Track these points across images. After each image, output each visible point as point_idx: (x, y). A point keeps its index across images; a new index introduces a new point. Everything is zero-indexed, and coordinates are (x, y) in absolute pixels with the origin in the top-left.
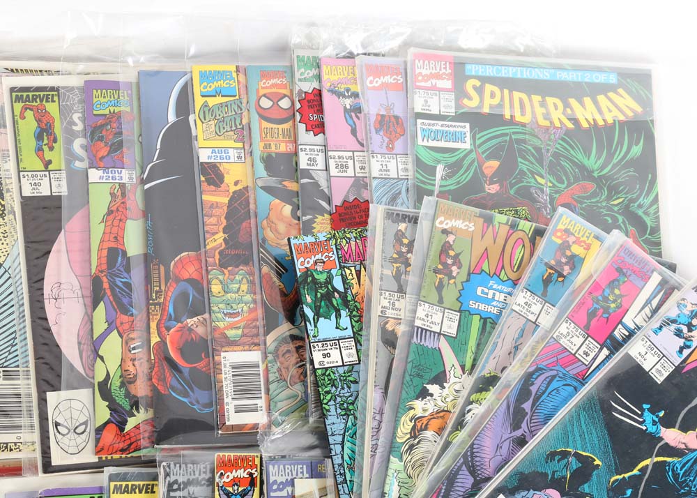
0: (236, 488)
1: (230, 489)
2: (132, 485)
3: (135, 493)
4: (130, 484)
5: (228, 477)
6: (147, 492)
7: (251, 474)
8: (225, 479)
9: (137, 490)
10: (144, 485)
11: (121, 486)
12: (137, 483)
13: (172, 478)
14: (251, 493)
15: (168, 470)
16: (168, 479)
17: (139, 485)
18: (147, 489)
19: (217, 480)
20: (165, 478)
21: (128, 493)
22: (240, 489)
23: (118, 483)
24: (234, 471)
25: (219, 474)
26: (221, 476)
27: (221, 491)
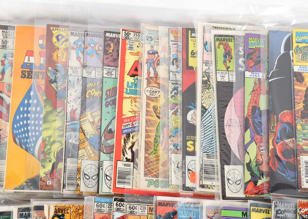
1: (304, 216)
3: (261, 213)
4: (259, 208)
5: (303, 211)
6: (266, 213)
8: (302, 211)
10: (265, 210)
11: (255, 209)
12: (262, 208)
13: (278, 208)
15: (276, 204)
19: (298, 211)
20: (275, 208)
21: (258, 212)
24: (306, 208)
25: (299, 209)
26: (300, 210)
27: (300, 216)
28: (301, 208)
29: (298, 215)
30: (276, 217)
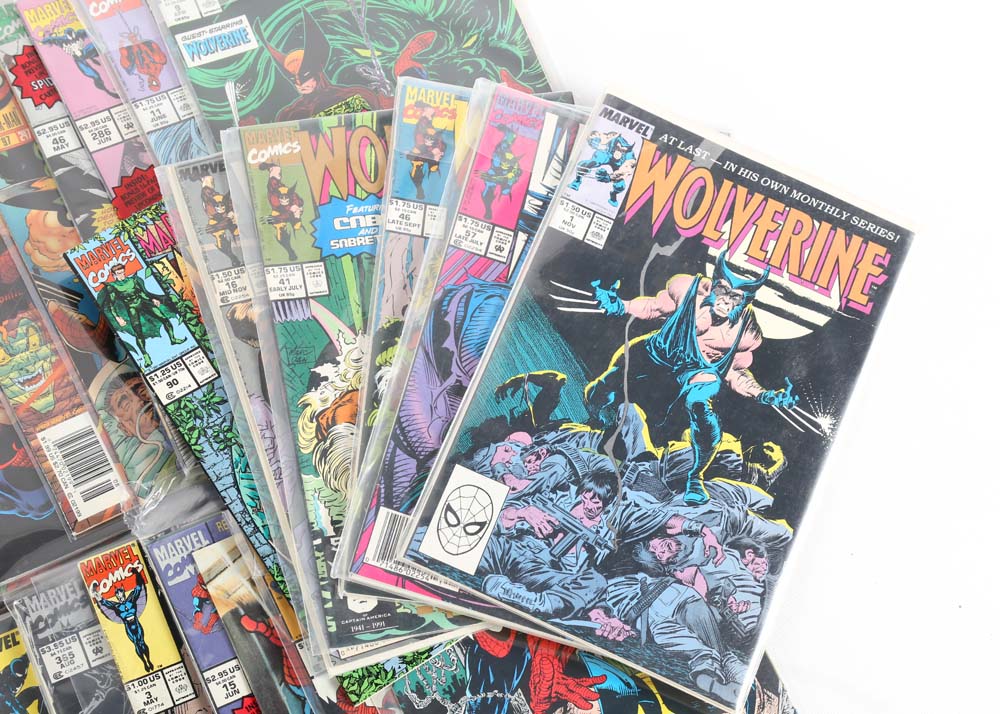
0: (120, 594)
1: (114, 599)
5: (105, 585)
7: (134, 570)
8: (102, 590)
13: (33, 617)
14: (142, 593)
15: (23, 608)
16: (28, 618)
18: (7, 642)
19: (92, 595)
20: (24, 620)
22: (127, 594)
24: (110, 575)
25: (92, 587)
26: (96, 588)
27: (102, 607)
28: (95, 581)
30: (40, 644)
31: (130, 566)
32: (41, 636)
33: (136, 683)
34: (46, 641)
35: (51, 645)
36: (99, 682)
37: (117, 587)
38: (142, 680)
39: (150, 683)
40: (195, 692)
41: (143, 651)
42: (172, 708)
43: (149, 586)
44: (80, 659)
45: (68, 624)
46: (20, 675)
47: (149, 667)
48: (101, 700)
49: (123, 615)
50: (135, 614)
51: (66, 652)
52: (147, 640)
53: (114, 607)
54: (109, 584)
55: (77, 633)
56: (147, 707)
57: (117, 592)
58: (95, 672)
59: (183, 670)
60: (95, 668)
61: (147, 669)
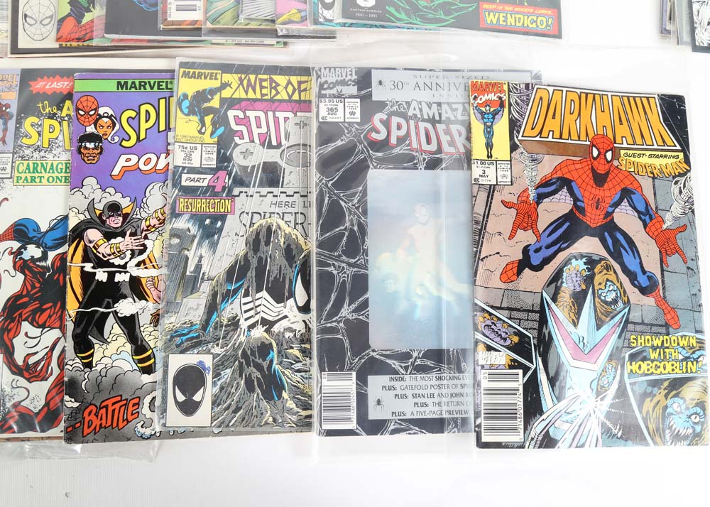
0: (488, 108)
2: (199, 73)
3: (201, 78)
4: (197, 71)
5: (481, 99)
6: (211, 79)
8: (478, 101)
9: (203, 77)
10: (208, 73)
11: (189, 72)
12: (203, 71)
13: (323, 80)
14: (501, 113)
15: (319, 73)
16: (319, 80)
17: (205, 73)
18: (211, 76)
19: (472, 101)
20: (317, 80)
21: (195, 78)
22: (492, 110)
23: (187, 70)
24: (486, 95)
25: (473, 96)
26: (475, 98)
27: (475, 111)
28: (476, 94)
29: (472, 108)
30: (321, 96)
31: (499, 94)
32: (323, 92)
33: (479, 162)
34: (324, 96)
35: (327, 100)
36: (346, 131)
37: (487, 104)
38: (483, 162)
39: (487, 165)
40: (512, 182)
41: (489, 146)
42: (494, 185)
43: (506, 110)
44: (340, 114)
45: (341, 91)
46: (210, 97)
47: (490, 156)
48: (344, 142)
49: (485, 120)
50: (492, 123)
51: (334, 107)
52: (494, 140)
53: (482, 114)
54: (484, 99)
55: (344, 98)
56: (480, 178)
57: (486, 106)
58: (346, 125)
59: (509, 166)
60: (347, 122)
61: (488, 157)
